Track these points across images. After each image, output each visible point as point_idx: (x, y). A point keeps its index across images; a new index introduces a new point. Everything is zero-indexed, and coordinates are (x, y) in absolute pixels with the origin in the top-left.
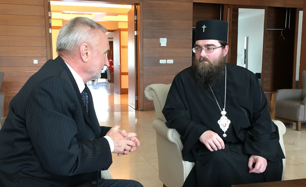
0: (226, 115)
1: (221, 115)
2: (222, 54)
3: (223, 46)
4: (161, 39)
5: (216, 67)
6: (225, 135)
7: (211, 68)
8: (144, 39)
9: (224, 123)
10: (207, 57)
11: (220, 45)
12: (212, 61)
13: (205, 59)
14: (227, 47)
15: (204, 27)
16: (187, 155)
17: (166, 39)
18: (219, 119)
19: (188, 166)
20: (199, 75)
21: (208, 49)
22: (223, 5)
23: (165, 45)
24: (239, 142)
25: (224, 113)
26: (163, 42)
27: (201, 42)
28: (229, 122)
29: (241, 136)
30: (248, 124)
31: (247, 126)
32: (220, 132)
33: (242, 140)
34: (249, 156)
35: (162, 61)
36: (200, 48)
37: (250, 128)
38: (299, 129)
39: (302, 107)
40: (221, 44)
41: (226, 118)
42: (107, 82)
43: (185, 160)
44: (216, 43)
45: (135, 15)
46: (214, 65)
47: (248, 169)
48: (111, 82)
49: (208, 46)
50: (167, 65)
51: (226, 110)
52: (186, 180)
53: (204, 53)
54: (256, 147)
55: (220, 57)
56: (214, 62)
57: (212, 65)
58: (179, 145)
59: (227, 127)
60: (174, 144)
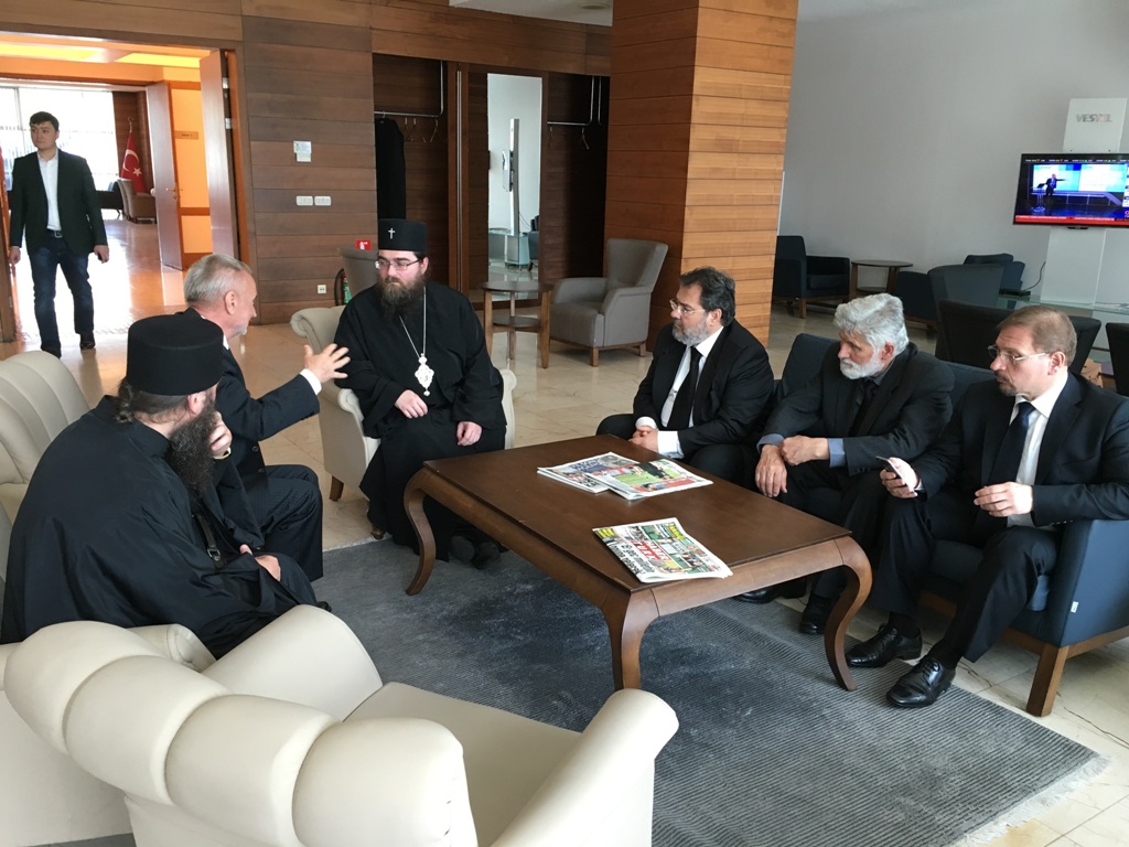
0: (427, 363)
1: (419, 364)
2: (420, 271)
3: (420, 259)
4: (296, 143)
5: (410, 291)
6: (427, 393)
7: (403, 292)
8: (252, 143)
9: (425, 375)
10: (398, 276)
11: (416, 259)
12: (405, 283)
13: (395, 279)
14: (426, 260)
15: (392, 231)
16: (369, 430)
17: (309, 144)
18: (417, 370)
19: (371, 445)
20: (386, 302)
21: (399, 265)
22: (445, 62)
23: (309, 160)
24: (447, 405)
25: (423, 360)
26: (304, 151)
27: (388, 254)
28: (432, 373)
29: (449, 394)
30: (458, 377)
31: (458, 380)
32: (419, 390)
33: (451, 400)
34: (458, 423)
35: (302, 201)
36: (386, 263)
37: (461, 384)
38: (595, 363)
39: (600, 318)
40: (417, 256)
41: (427, 367)
42: (121, 218)
43: (367, 434)
44: (410, 255)
45: (223, 76)
46: (408, 288)
47: (457, 440)
48: (137, 222)
49: (399, 261)
50: (314, 208)
51: (426, 356)
52: (370, 464)
53: (393, 271)
54: (467, 410)
55: (416, 277)
56: (409, 284)
57: (404, 287)
58: (358, 416)
59: (430, 381)
60: (349, 413)
